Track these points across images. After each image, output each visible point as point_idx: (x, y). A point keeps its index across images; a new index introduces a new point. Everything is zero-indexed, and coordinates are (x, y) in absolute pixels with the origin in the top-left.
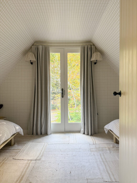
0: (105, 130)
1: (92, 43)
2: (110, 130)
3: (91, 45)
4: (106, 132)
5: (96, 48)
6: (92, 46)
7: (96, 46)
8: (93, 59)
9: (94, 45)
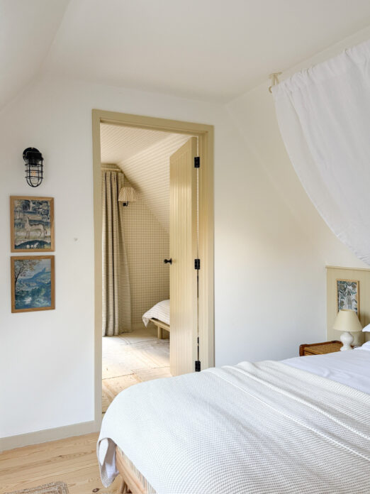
0: (144, 321)
1: (118, 167)
2: (153, 319)
3: (117, 172)
4: (146, 324)
5: (125, 177)
6: (120, 174)
7: (126, 175)
8: (122, 199)
9: (122, 172)
